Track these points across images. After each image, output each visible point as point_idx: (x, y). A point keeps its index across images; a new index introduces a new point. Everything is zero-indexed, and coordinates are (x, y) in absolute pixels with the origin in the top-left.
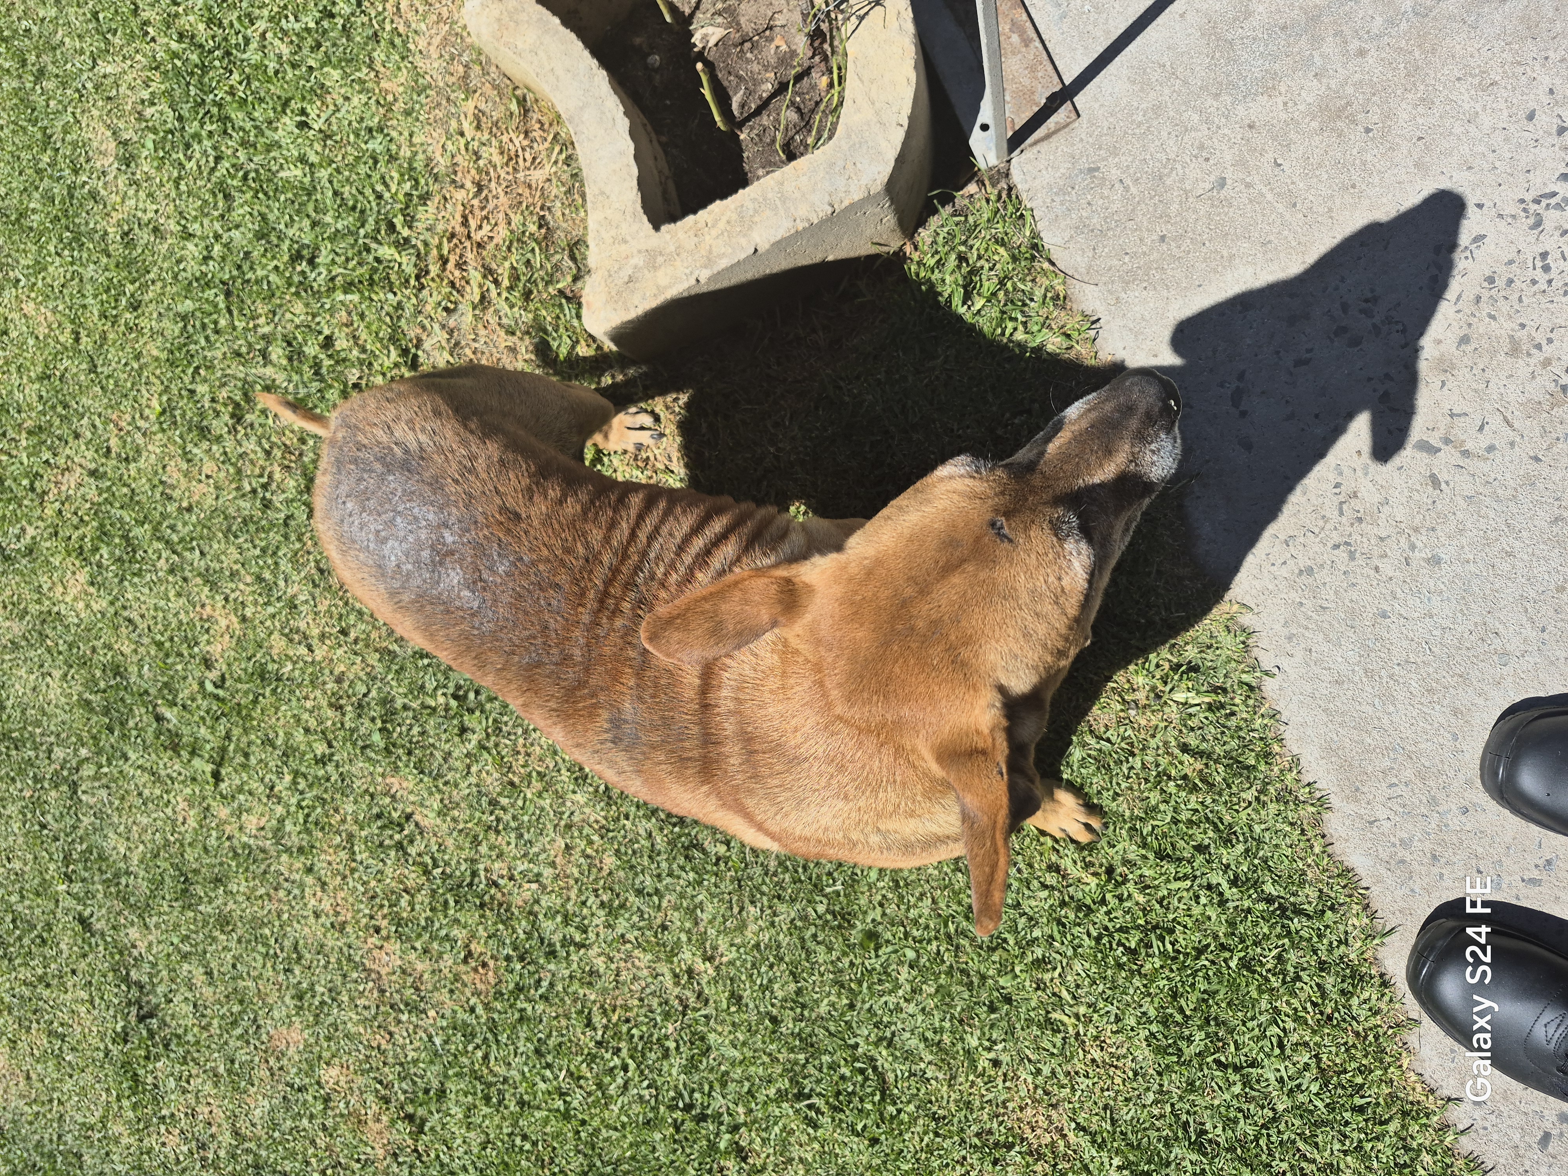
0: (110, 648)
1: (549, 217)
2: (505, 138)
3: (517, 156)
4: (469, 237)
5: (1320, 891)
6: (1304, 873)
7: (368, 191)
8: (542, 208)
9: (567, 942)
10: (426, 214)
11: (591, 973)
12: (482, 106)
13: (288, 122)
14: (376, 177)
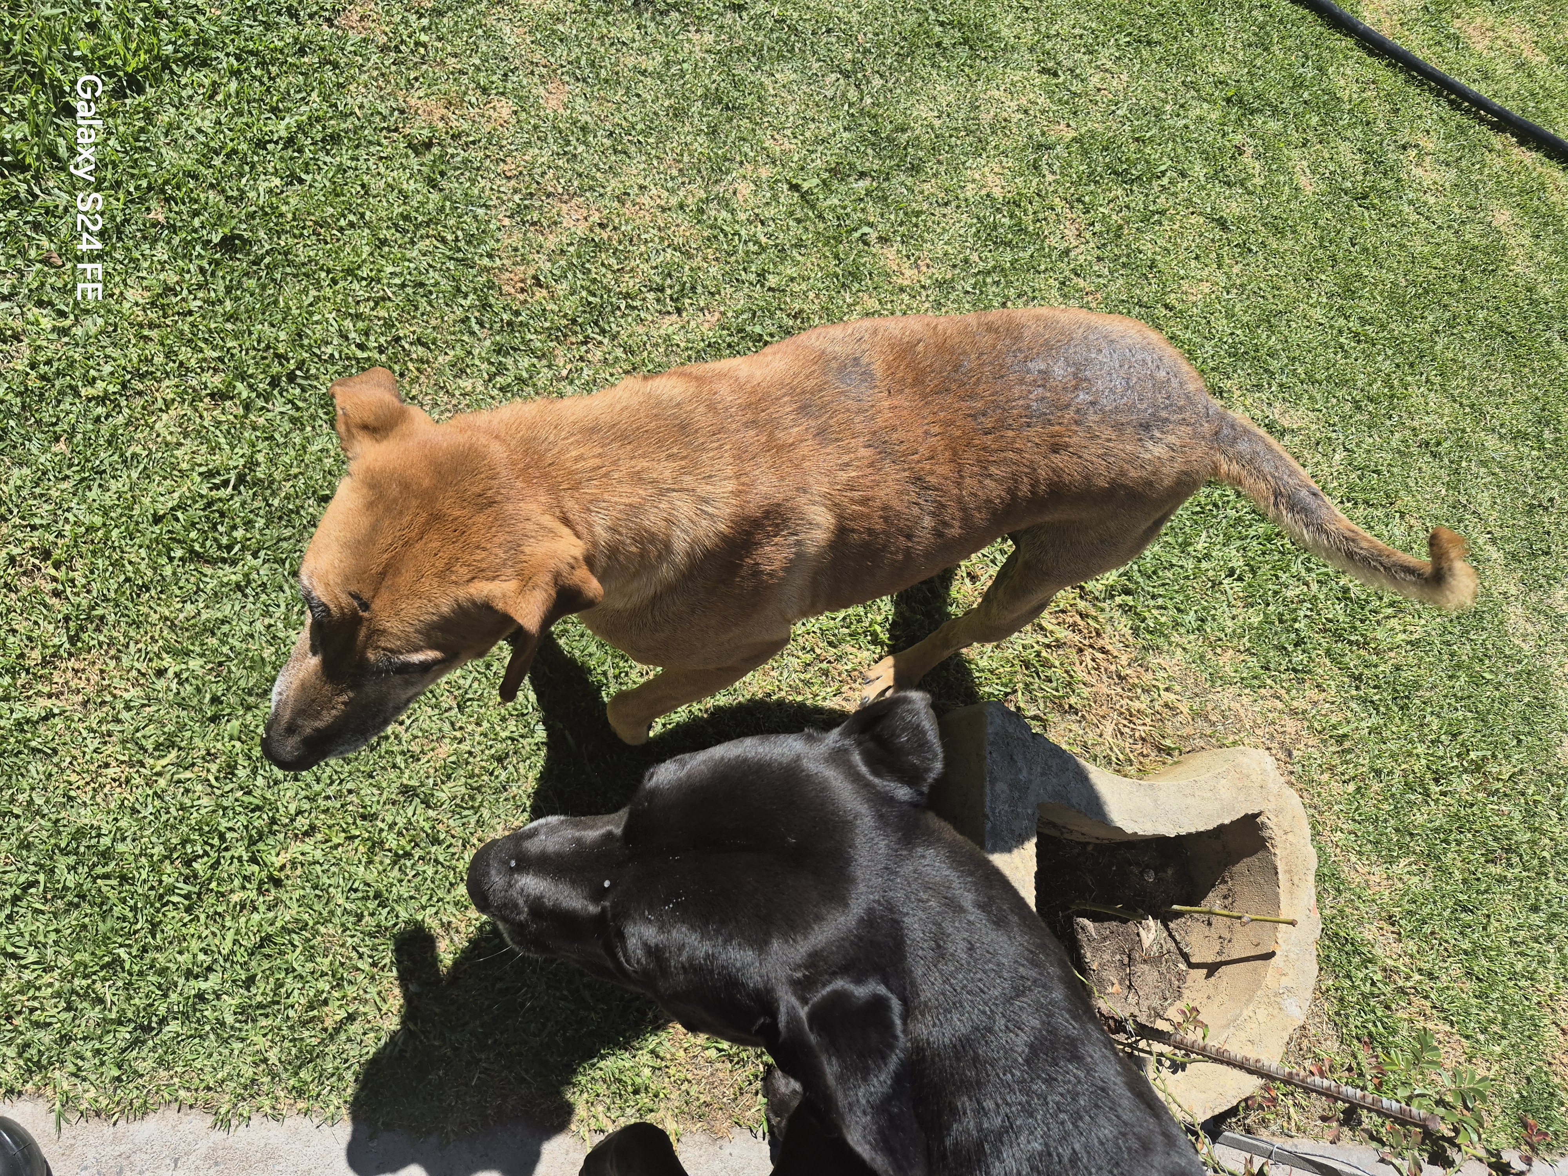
0: (935, 175)
1: (1074, 717)
2: (1148, 721)
3: (1130, 722)
4: (1091, 646)
5: (141, 1076)
6: (168, 1069)
7: (1161, 590)
8: (1083, 716)
9: (501, 369)
10: (1124, 624)
11: (463, 371)
12: (1179, 718)
13: (1238, 563)
14: (1169, 604)
